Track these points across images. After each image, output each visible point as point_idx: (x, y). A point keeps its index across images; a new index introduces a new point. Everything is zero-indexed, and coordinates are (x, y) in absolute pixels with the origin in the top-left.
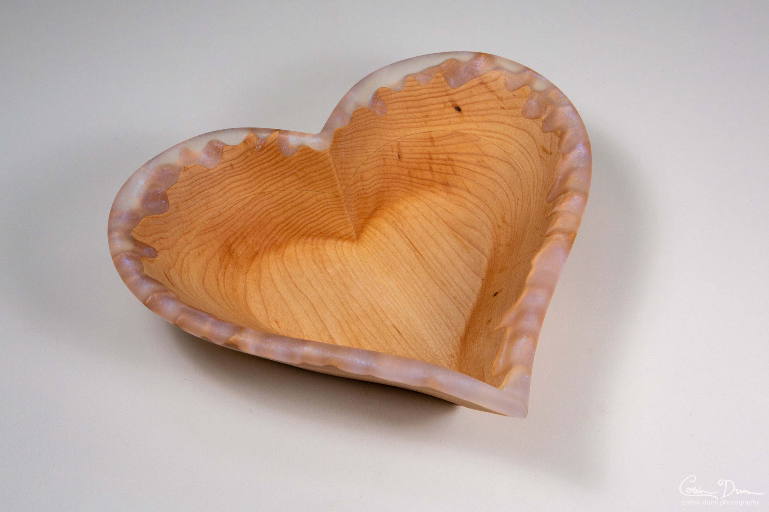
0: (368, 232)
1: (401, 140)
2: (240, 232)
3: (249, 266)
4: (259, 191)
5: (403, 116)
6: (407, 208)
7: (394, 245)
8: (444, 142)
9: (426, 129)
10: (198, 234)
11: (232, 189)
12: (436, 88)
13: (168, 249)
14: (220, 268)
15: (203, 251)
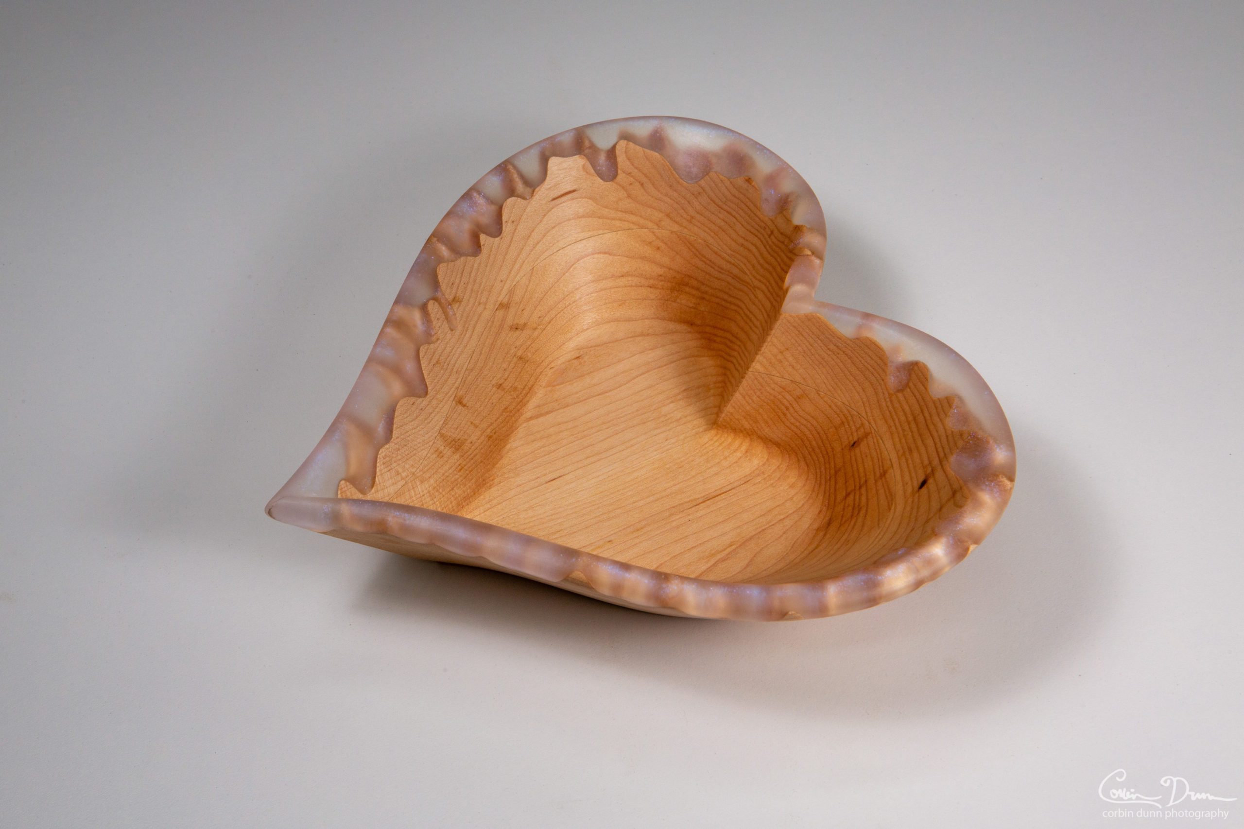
1: (874, 435)
2: (707, 289)
3: (671, 320)
4: (756, 283)
5: (903, 418)
6: (792, 486)
8: (881, 491)
9: (895, 460)
10: (679, 233)
11: (749, 250)
12: (948, 441)
13: (629, 196)
14: (646, 278)
15: (658, 248)
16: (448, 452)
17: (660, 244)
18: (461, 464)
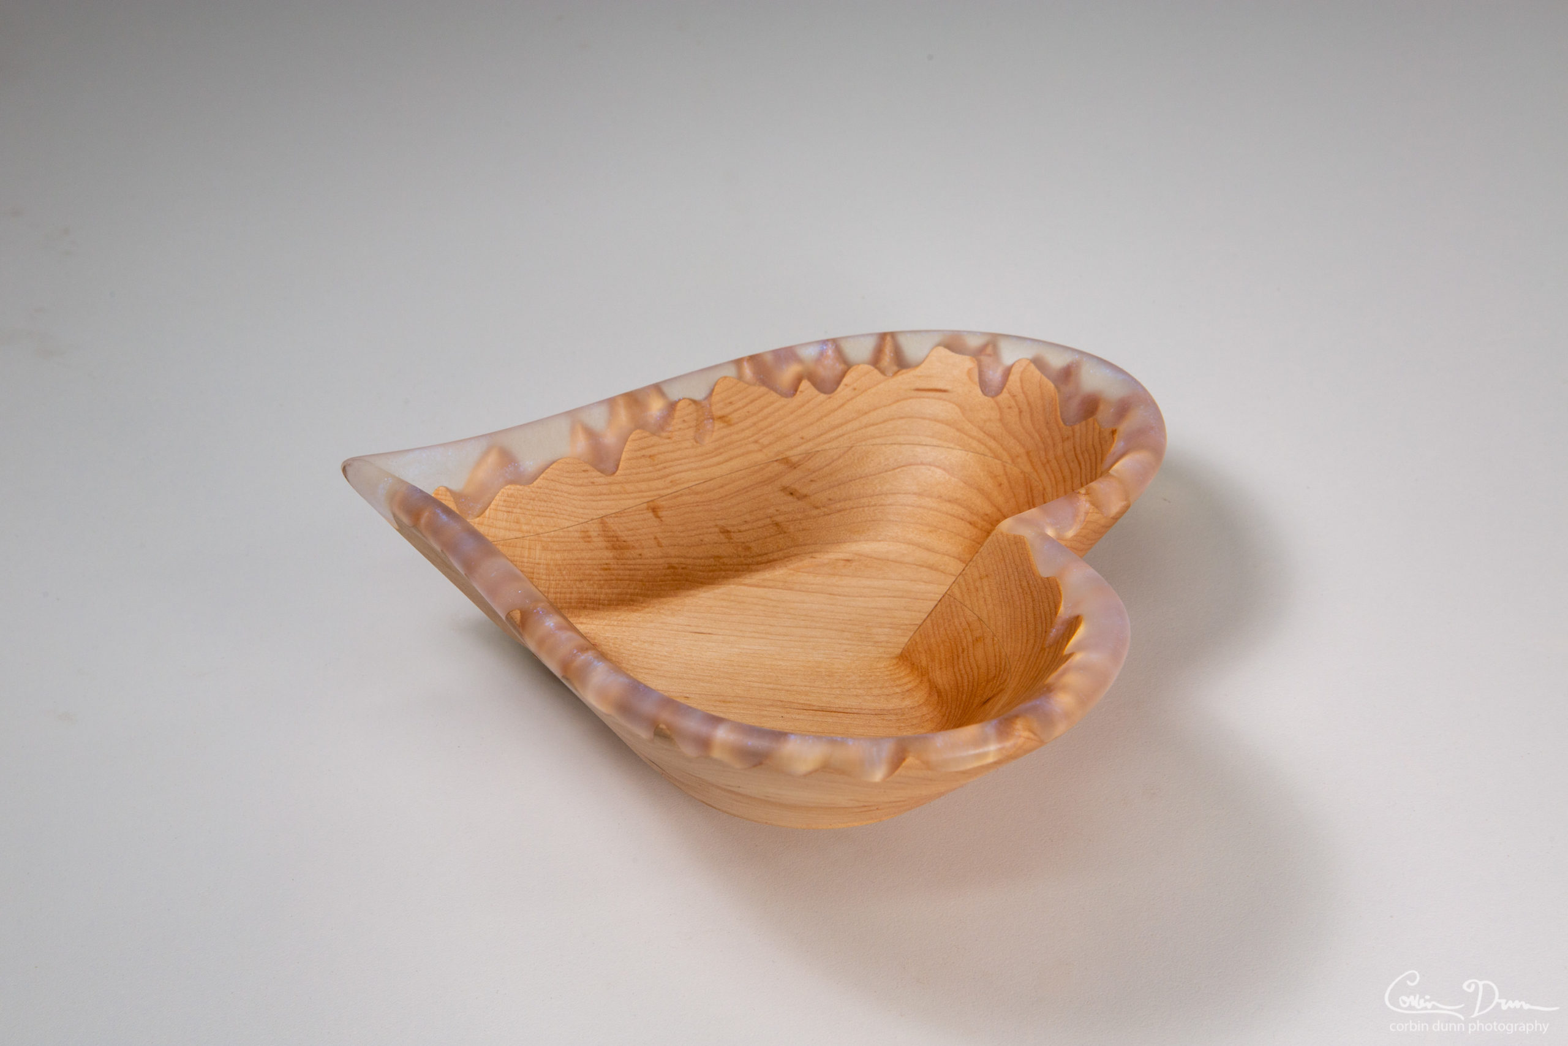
16: (600, 542)
17: (1005, 481)
18: (609, 564)
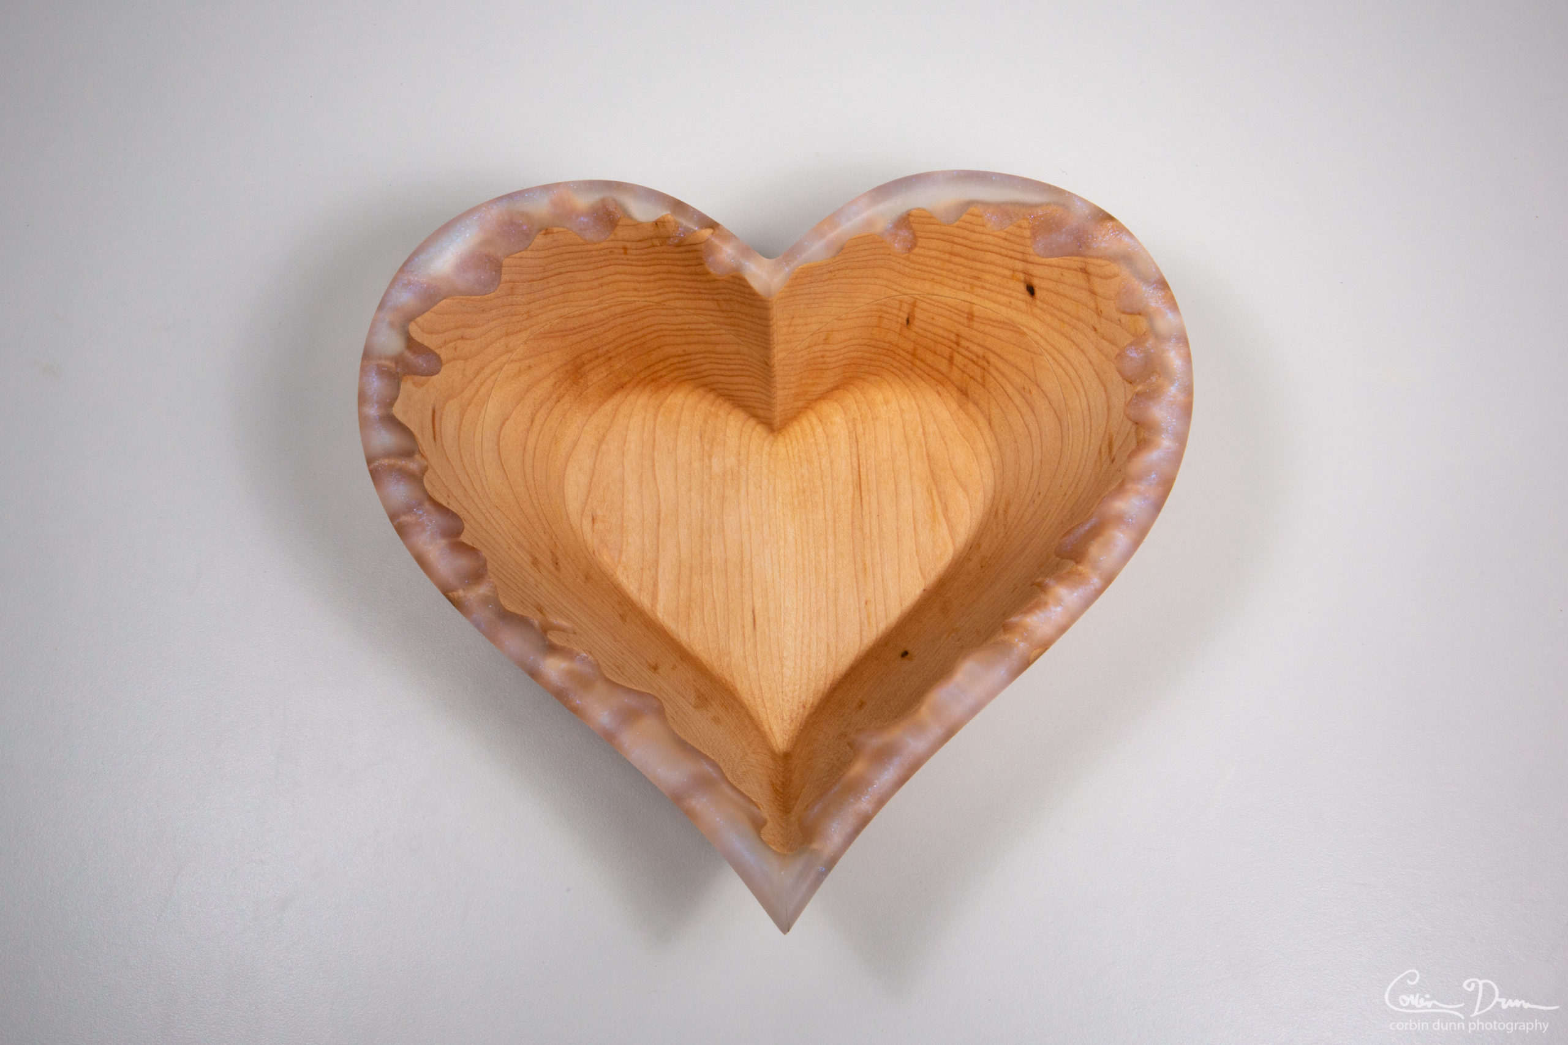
0: (804, 422)
1: (921, 298)
2: (605, 348)
3: (601, 404)
4: (657, 299)
5: (938, 263)
6: (887, 402)
7: (831, 462)
8: (988, 329)
9: (968, 297)
10: (531, 337)
11: (614, 282)
12: (1009, 241)
13: (466, 359)
14: (548, 399)
15: (530, 367)
16: (712, 711)
17: (528, 362)
18: (720, 704)
